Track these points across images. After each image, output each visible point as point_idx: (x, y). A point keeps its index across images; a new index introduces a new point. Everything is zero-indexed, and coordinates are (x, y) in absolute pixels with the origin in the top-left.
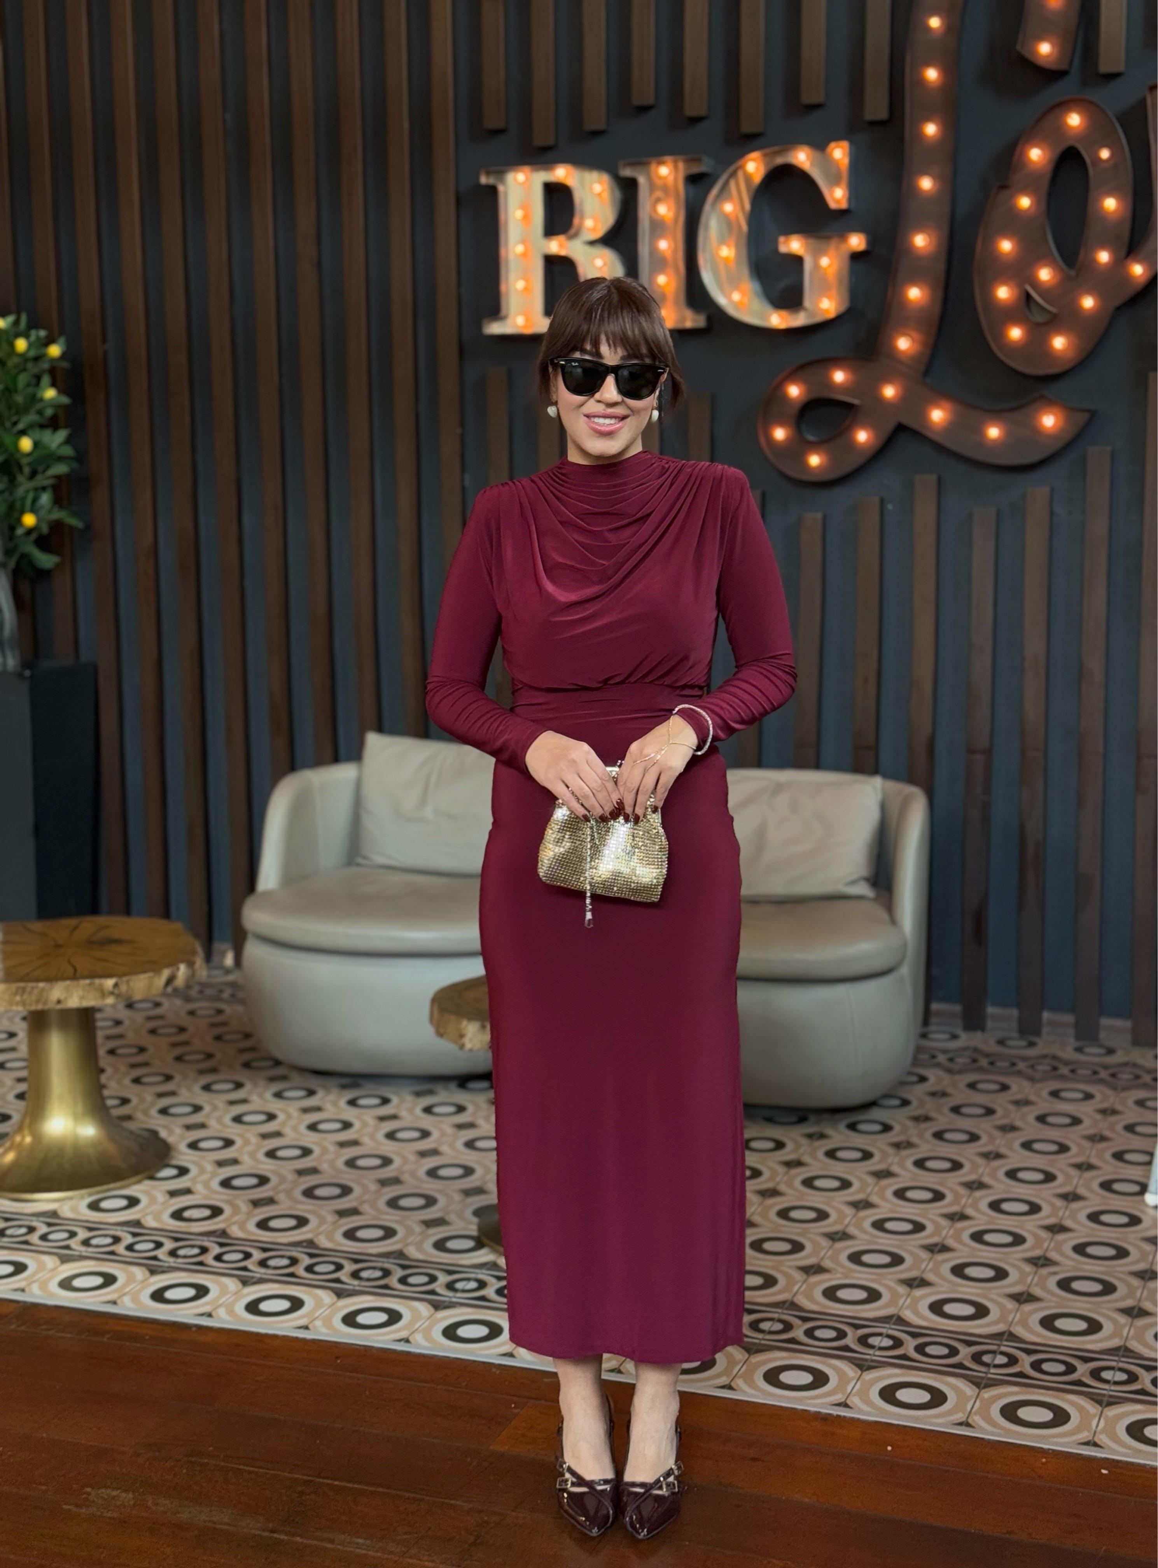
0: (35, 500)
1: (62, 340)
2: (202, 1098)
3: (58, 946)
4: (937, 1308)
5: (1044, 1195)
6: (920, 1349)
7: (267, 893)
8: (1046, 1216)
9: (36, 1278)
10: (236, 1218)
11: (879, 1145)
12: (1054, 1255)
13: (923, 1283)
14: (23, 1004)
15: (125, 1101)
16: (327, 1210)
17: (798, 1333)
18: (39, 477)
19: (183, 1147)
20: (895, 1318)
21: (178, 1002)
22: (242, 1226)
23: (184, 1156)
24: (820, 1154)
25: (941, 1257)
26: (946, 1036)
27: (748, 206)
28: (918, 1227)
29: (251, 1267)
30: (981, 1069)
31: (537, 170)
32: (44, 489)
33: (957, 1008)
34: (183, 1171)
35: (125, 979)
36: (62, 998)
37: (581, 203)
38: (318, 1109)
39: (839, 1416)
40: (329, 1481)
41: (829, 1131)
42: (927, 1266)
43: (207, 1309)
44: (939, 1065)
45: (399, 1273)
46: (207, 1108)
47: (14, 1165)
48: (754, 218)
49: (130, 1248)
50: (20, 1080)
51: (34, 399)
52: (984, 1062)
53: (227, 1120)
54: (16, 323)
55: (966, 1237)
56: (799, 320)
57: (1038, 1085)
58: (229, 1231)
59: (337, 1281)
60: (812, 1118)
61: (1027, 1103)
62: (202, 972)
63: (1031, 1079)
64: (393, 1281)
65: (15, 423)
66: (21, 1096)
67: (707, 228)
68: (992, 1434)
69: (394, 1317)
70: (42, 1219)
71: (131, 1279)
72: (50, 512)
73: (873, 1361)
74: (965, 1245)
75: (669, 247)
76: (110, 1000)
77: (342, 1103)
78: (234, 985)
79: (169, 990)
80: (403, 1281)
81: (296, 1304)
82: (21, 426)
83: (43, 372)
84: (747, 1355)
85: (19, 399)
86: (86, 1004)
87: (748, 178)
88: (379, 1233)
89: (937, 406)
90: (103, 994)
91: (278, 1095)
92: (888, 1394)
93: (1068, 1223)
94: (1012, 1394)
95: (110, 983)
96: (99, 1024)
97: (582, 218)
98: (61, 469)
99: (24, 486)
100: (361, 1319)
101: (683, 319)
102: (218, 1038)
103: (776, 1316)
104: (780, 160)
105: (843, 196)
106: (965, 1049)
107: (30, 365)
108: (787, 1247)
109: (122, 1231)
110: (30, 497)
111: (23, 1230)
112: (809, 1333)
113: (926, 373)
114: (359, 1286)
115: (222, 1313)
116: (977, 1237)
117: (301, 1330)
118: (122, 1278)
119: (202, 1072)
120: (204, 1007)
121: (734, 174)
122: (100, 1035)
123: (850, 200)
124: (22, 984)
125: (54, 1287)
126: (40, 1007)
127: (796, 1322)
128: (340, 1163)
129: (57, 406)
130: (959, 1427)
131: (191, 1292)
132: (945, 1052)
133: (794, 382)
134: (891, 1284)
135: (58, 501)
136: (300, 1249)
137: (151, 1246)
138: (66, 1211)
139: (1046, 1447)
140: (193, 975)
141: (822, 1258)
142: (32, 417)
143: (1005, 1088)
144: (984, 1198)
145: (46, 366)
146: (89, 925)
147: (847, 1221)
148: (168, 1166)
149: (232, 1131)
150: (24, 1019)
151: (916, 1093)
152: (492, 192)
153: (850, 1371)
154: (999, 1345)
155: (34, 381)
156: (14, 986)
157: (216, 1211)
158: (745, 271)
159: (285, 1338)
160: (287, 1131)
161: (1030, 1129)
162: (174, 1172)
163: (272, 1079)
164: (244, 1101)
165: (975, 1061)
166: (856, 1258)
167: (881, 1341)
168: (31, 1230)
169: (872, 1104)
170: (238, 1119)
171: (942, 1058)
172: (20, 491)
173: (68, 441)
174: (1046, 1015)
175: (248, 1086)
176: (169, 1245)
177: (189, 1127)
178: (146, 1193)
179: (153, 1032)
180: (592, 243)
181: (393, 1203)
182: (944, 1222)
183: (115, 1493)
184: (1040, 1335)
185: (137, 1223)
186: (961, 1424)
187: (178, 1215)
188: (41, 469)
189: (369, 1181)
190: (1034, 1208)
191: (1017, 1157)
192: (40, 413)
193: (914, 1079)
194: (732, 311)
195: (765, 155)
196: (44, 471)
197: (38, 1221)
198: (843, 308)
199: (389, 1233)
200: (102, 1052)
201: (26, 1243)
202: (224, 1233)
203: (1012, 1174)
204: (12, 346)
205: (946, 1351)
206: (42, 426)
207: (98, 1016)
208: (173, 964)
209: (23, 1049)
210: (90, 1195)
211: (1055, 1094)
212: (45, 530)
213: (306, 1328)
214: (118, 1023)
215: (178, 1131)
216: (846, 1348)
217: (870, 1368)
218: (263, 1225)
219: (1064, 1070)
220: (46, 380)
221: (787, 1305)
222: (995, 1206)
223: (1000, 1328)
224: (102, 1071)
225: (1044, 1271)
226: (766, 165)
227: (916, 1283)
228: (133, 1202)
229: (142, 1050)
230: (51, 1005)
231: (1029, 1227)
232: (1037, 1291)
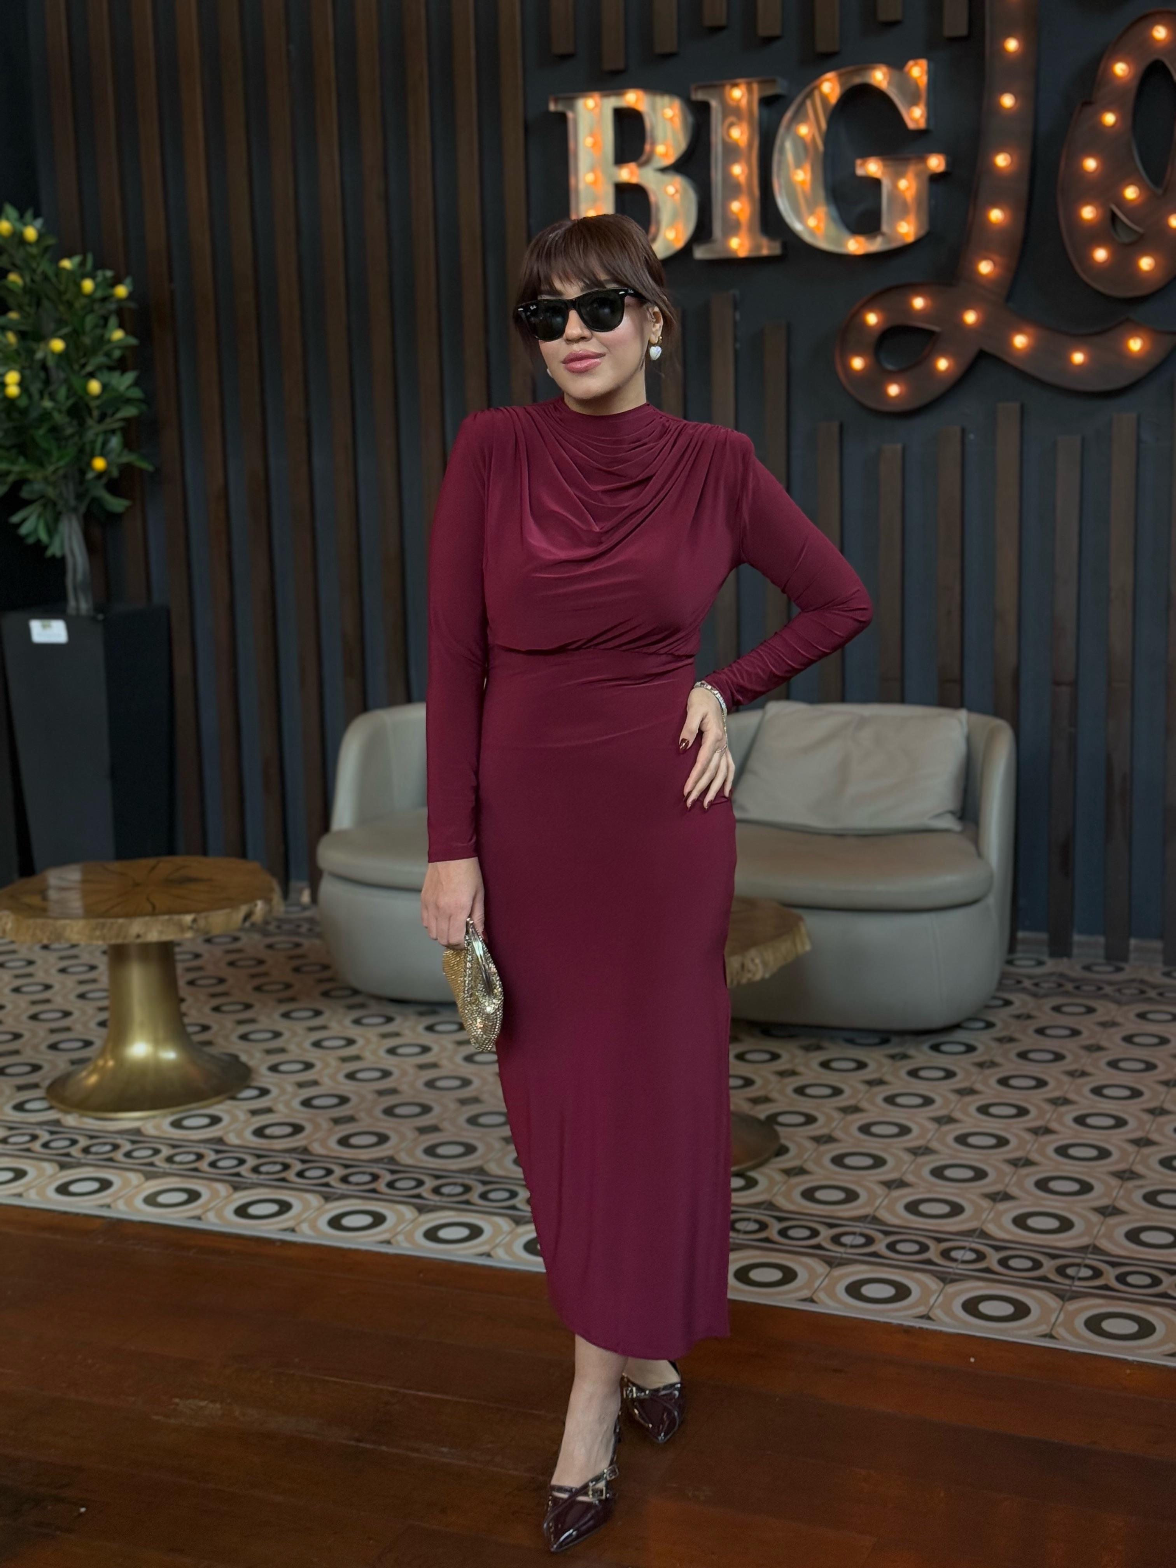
0: (105, 443)
1: (128, 280)
2: (282, 1025)
3: (137, 885)
4: (1020, 1221)
5: (1131, 1110)
6: (1003, 1262)
7: (342, 833)
8: (1132, 1130)
9: (121, 1194)
10: (318, 1135)
11: (962, 1065)
12: (1139, 1169)
13: (1006, 1197)
14: (104, 938)
15: (205, 1028)
16: (407, 1128)
17: (880, 1246)
18: (108, 420)
19: (263, 1070)
20: (977, 1232)
21: (257, 937)
22: (323, 1143)
23: (265, 1079)
24: (903, 1073)
25: (1024, 1171)
26: (1032, 963)
27: (824, 125)
28: (1002, 1142)
29: (333, 1183)
30: (1066, 993)
31: (608, 96)
32: (113, 432)
33: (1044, 936)
34: (264, 1092)
35: (204, 914)
36: (141, 932)
37: (653, 128)
38: (397, 1035)
39: (921, 1328)
40: (412, 1392)
41: (912, 1052)
42: (1011, 1179)
43: (290, 1224)
44: (1024, 990)
45: (480, 1188)
46: (287, 1034)
47: (98, 1086)
48: (829, 137)
49: (213, 1164)
50: (101, 1009)
51: (102, 340)
52: (1069, 987)
53: (307, 1044)
54: (82, 264)
55: (1050, 1151)
56: (875, 245)
57: (1125, 1008)
58: (310, 1148)
59: (419, 1196)
60: (895, 1040)
61: (1114, 1024)
62: (279, 907)
63: (1119, 1003)
64: (474, 1196)
65: (83, 366)
66: (102, 1024)
67: (782, 151)
68: (1076, 1346)
69: (475, 1232)
70: (125, 1136)
71: (215, 1194)
72: (119, 455)
73: (955, 1274)
74: (1049, 1159)
75: (743, 171)
76: (189, 935)
77: (420, 1028)
78: (311, 921)
79: (247, 924)
80: (484, 1196)
81: (378, 1219)
82: (89, 368)
83: (110, 313)
84: (828, 1269)
85: (87, 340)
86: (165, 938)
87: (824, 99)
88: (460, 1150)
89: (1020, 331)
90: (182, 928)
91: (357, 1022)
92: (971, 1307)
93: (1155, 1137)
94: (1096, 1306)
95: (188, 918)
96: (178, 957)
97: (653, 144)
98: (130, 411)
99: (93, 430)
100: (443, 1234)
101: (759, 247)
102: (297, 970)
103: (857, 1230)
104: (857, 80)
105: (922, 116)
106: (1051, 974)
107: (96, 306)
108: (869, 1162)
109: (205, 1148)
110: (100, 440)
111: (108, 1148)
112: (891, 1247)
113: (1009, 297)
114: (440, 1201)
115: (305, 1228)
116: (1062, 1151)
117: (384, 1245)
118: (206, 1194)
119: (281, 1001)
120: (282, 941)
121: (810, 95)
122: (180, 968)
123: (928, 120)
124: (101, 920)
125: (139, 1203)
126: (119, 941)
127: (878, 1236)
128: (420, 1084)
129: (125, 348)
130: (1043, 1339)
131: (274, 1208)
132: (1030, 977)
133: (872, 310)
134: (974, 1197)
135: (127, 445)
136: (381, 1165)
137: (234, 1162)
138: (149, 1128)
139: (1130, 1358)
140: (270, 911)
141: (904, 1173)
142: (100, 359)
143: (1090, 1010)
144: (1069, 1114)
145: (113, 307)
146: (166, 865)
147: (929, 1136)
148: (249, 1087)
149: (313, 1055)
150: (104, 952)
151: (1000, 1017)
152: (562, 118)
153: (933, 1284)
154: (1083, 1258)
155: (102, 322)
156: (93, 922)
157: (297, 1129)
158: (821, 193)
159: (367, 1253)
160: (367, 1054)
161: (1117, 1048)
162: (254, 1093)
163: (351, 1007)
164: (324, 1028)
165: (1060, 985)
166: (938, 1173)
167: (964, 1255)
168: (116, 1147)
169: (957, 1026)
170: (317, 1044)
171: (1027, 983)
172: (90, 435)
173: (136, 383)
174: (1133, 942)
175: (327, 1014)
176: (251, 1162)
177: (269, 1052)
178: (228, 1112)
179: (232, 964)
180: (664, 170)
181: (473, 1121)
182: (1028, 1137)
183: (203, 1404)
184: (1125, 1248)
185: (220, 1141)
186: (1045, 1336)
187: (259, 1132)
188: (110, 411)
189: (449, 1100)
190: (1120, 1122)
191: (1102, 1075)
192: (108, 355)
193: (1000, 1002)
194: (807, 238)
195: (840, 76)
196: (114, 414)
197: (122, 1138)
198: (922, 232)
199: (470, 1149)
200: (181, 983)
201: (111, 1160)
202: (305, 1150)
203: (1097, 1091)
204: (79, 286)
205: (1029, 1264)
206: (111, 369)
207: (177, 949)
208: (252, 900)
209: (104, 980)
210: (173, 1114)
211: (1142, 1016)
212: (115, 473)
213: (388, 1242)
214: (197, 956)
215: (258, 1055)
216: (929, 1262)
217: (953, 1281)
218: (344, 1142)
219: (1152, 994)
220: (113, 321)
221: (869, 1219)
222: (1080, 1120)
223: (1085, 1241)
224: (182, 1000)
225: (1130, 1184)
226: (842, 85)
227: (1000, 1197)
228: (215, 1120)
229: (221, 981)
230: (130, 939)
231: (1115, 1141)
232: (1122, 1204)
